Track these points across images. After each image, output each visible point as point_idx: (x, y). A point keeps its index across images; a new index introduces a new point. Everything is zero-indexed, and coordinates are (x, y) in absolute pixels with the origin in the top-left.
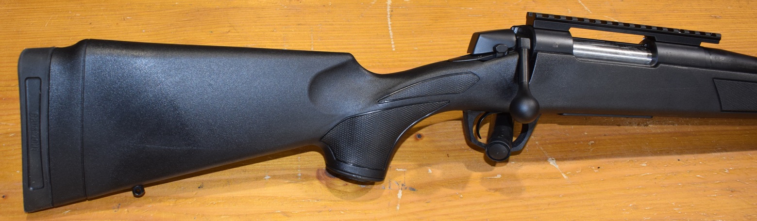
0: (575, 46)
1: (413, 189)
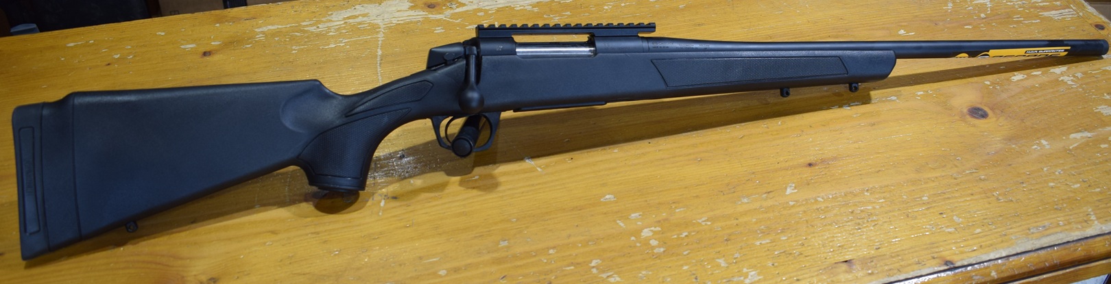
0: (517, 50)
1: (395, 198)
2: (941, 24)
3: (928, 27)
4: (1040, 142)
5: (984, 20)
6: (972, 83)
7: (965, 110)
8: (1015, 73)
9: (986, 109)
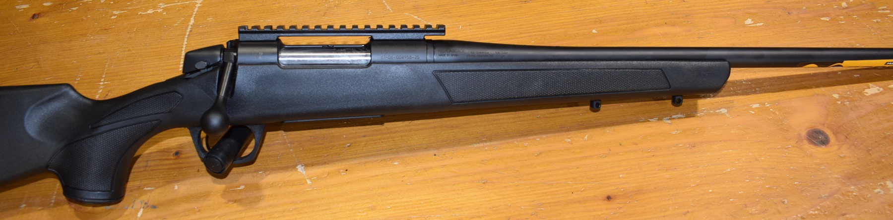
1: (154, 207)
2: (795, 13)
3: (780, 16)
4: (885, 183)
5: (844, 11)
6: (818, 95)
7: (804, 133)
8: (870, 84)
9: (828, 133)
